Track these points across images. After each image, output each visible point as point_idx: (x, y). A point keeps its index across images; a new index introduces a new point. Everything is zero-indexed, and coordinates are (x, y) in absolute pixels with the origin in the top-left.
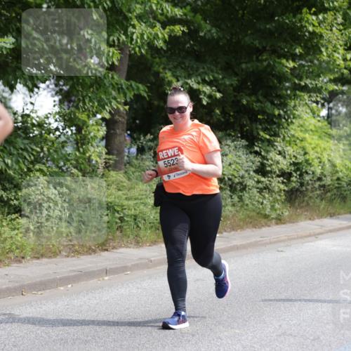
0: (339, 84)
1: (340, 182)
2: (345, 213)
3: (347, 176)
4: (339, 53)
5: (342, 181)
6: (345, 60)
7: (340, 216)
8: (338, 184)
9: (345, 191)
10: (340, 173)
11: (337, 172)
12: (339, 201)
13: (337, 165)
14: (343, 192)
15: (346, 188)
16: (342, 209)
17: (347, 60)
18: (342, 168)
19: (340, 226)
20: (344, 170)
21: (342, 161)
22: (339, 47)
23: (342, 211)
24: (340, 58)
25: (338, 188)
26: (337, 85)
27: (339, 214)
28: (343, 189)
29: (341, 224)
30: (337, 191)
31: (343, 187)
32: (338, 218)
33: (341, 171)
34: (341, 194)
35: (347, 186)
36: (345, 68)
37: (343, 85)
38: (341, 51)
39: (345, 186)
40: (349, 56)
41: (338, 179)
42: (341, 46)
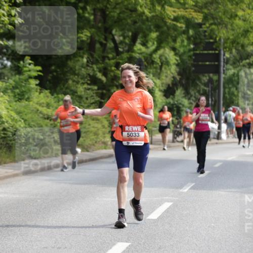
0: (4, 39)
1: (6, 132)
2: (11, 162)
3: (12, 127)
4: (4, 10)
5: (7, 131)
6: (10, 15)
7: (6, 165)
8: (4, 134)
9: (11, 141)
10: (6, 124)
11: (3, 122)
12: (4, 151)
13: (3, 116)
14: (9, 142)
15: (12, 138)
16: (8, 158)
17: (12, 16)
18: (7, 119)
19: (6, 174)
20: (10, 121)
21: (8, 112)
22: (4, 3)
23: (8, 160)
24: (6, 14)
25: (5, 138)
26: (3, 41)
27: (5, 163)
28: (9, 139)
29: (6, 172)
30: (3, 141)
31: (9, 137)
32: (4, 166)
33: (7, 122)
34: (7, 143)
35: (13, 136)
36: (10, 24)
37: (8, 39)
38: (6, 7)
39: (11, 136)
40: (13, 12)
41: (4, 129)
42: (6, 2)
